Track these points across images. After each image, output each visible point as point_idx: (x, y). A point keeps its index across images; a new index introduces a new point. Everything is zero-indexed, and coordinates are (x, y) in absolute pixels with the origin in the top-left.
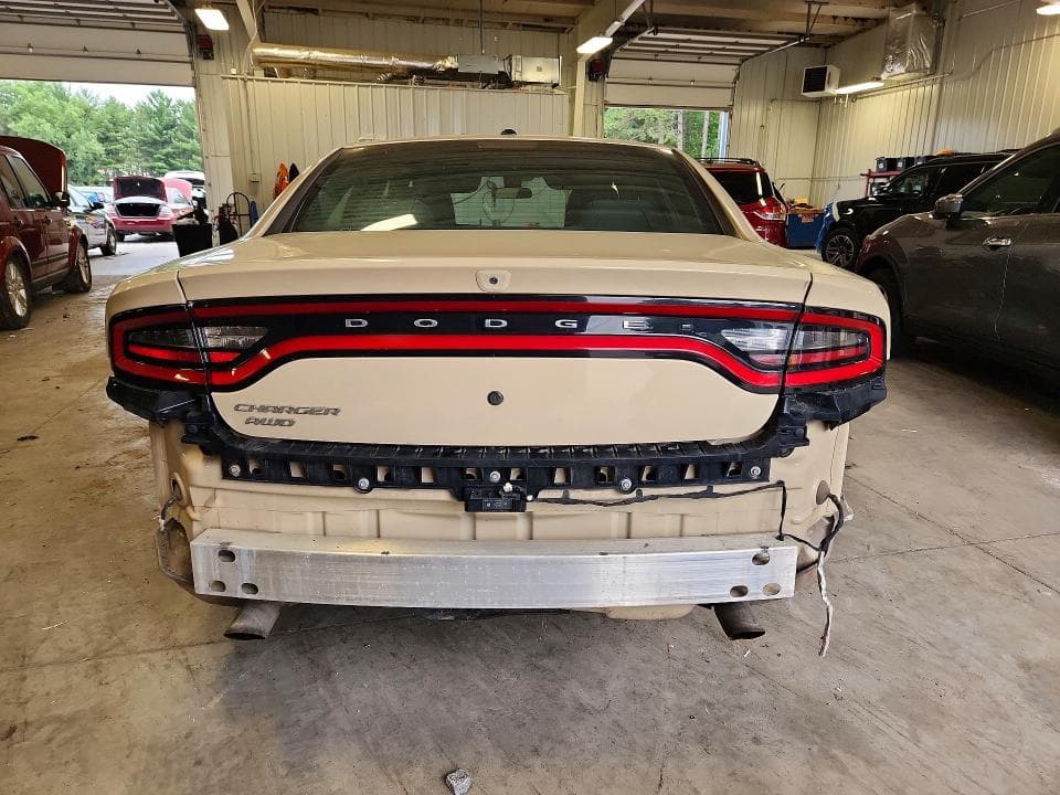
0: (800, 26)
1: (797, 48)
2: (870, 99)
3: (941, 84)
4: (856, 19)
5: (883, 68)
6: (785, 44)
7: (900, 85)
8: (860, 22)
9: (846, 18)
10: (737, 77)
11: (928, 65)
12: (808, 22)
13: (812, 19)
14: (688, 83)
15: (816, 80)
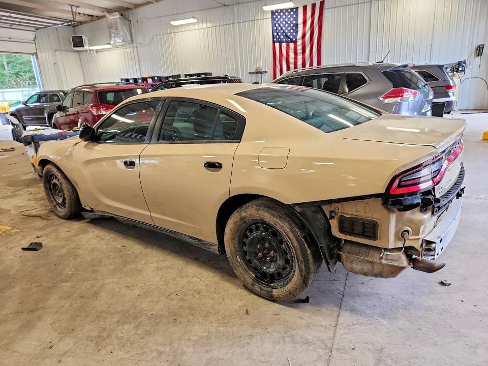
0: (69, 17)
1: (68, 27)
2: (105, 52)
3: (137, 47)
4: (89, 15)
5: (111, 39)
6: (62, 24)
7: (118, 47)
8: (90, 17)
9: (84, 14)
10: (35, 38)
11: (129, 40)
12: (73, 14)
13: (74, 14)
14: (8, 39)
15: (78, 42)
